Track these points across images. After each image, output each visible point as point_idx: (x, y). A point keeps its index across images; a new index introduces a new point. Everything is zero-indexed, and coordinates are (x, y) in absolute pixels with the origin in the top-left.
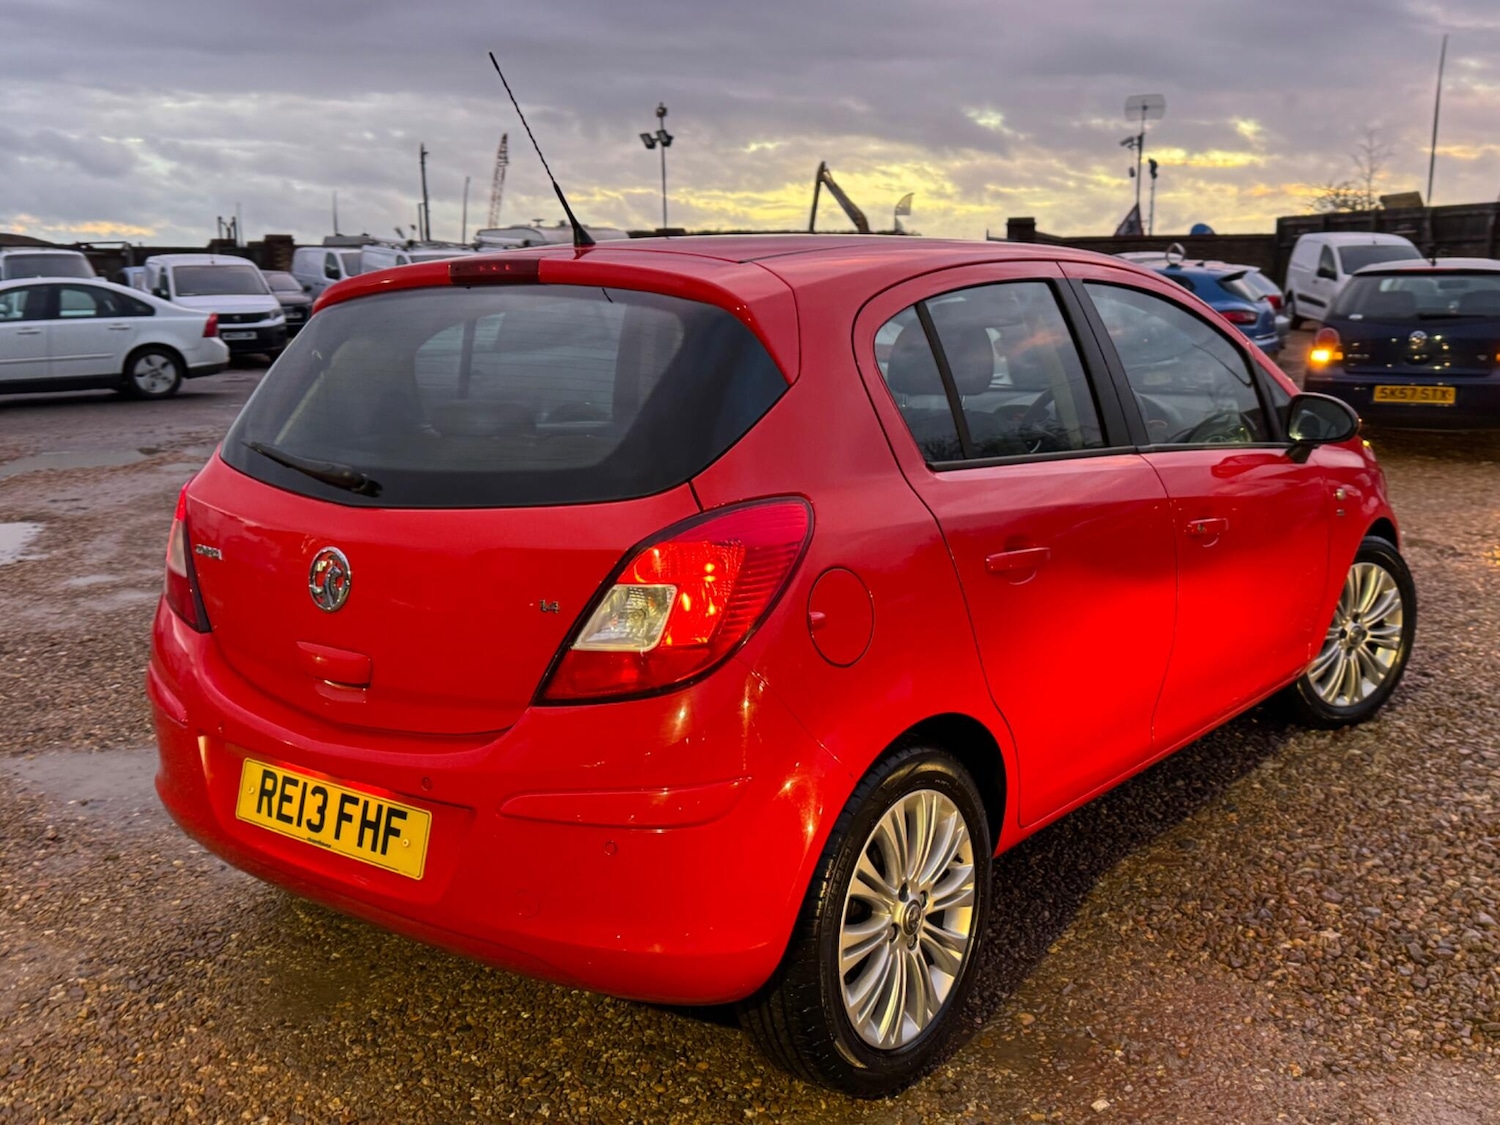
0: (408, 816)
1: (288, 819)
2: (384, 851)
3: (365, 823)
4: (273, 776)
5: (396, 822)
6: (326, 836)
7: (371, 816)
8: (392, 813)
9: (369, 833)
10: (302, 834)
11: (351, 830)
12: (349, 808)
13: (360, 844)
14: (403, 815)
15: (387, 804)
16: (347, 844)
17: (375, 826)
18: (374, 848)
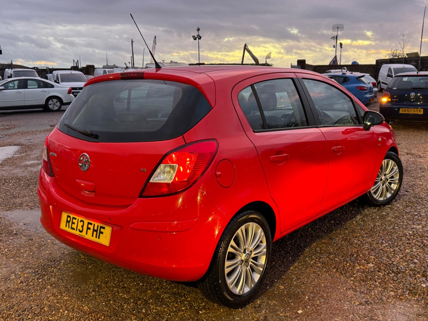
0: (105, 228)
1: (74, 229)
2: (99, 238)
3: (94, 230)
4: (70, 217)
5: (102, 230)
6: (83, 234)
7: (96, 228)
8: (101, 227)
9: (95, 233)
10: (77, 233)
11: (90, 232)
12: (90, 226)
13: (93, 236)
14: (104, 228)
15: (100, 225)
16: (89, 236)
17: (96, 231)
18: (96, 237)
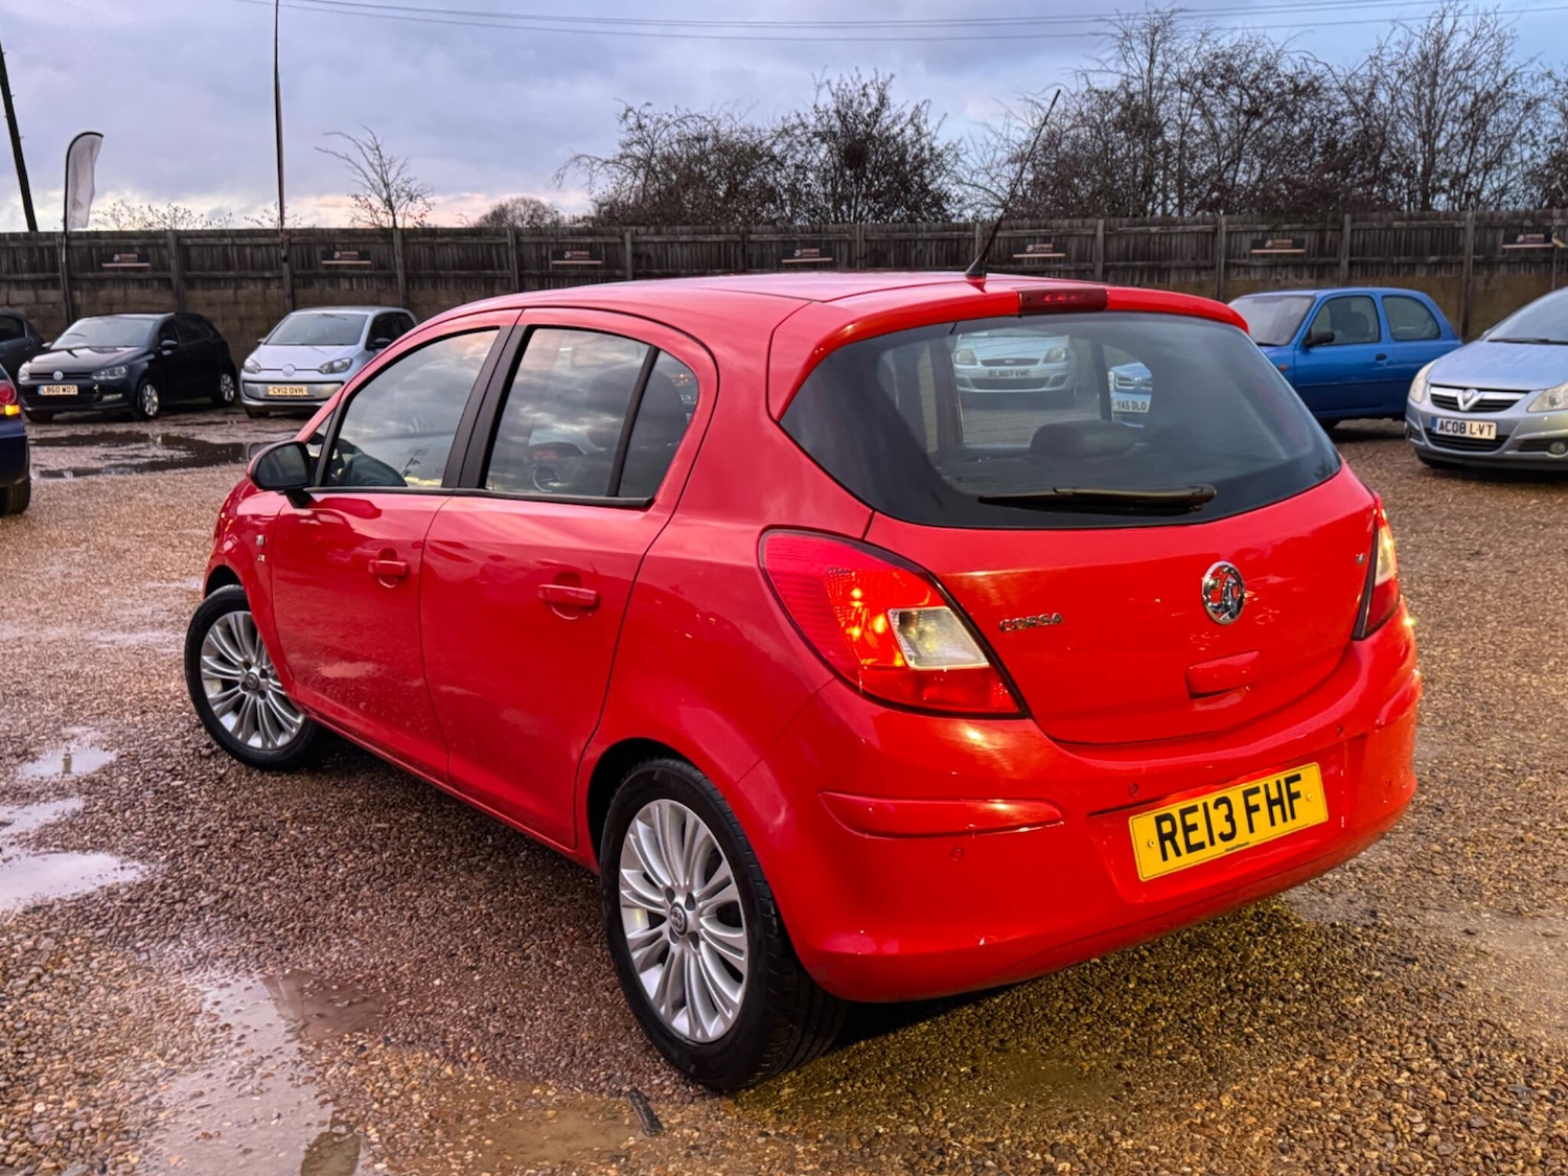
0: (1302, 776)
1: (1201, 846)
2: (1295, 816)
3: (1271, 803)
5: (1294, 787)
7: (1274, 795)
8: (1289, 781)
9: (1276, 809)
10: (1220, 849)
11: (1261, 817)
12: (1253, 800)
13: (1273, 824)
14: (1297, 778)
15: (1282, 776)
17: (1280, 800)
18: (1286, 819)
